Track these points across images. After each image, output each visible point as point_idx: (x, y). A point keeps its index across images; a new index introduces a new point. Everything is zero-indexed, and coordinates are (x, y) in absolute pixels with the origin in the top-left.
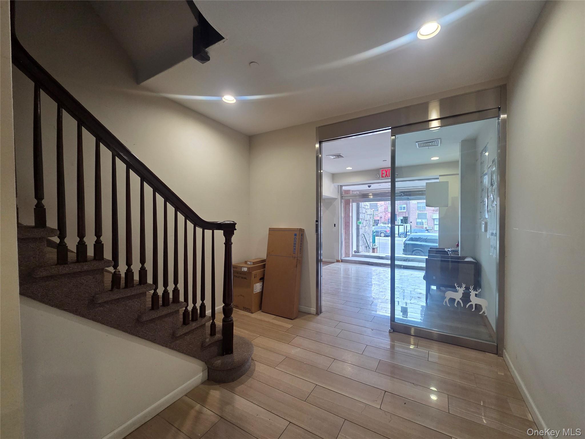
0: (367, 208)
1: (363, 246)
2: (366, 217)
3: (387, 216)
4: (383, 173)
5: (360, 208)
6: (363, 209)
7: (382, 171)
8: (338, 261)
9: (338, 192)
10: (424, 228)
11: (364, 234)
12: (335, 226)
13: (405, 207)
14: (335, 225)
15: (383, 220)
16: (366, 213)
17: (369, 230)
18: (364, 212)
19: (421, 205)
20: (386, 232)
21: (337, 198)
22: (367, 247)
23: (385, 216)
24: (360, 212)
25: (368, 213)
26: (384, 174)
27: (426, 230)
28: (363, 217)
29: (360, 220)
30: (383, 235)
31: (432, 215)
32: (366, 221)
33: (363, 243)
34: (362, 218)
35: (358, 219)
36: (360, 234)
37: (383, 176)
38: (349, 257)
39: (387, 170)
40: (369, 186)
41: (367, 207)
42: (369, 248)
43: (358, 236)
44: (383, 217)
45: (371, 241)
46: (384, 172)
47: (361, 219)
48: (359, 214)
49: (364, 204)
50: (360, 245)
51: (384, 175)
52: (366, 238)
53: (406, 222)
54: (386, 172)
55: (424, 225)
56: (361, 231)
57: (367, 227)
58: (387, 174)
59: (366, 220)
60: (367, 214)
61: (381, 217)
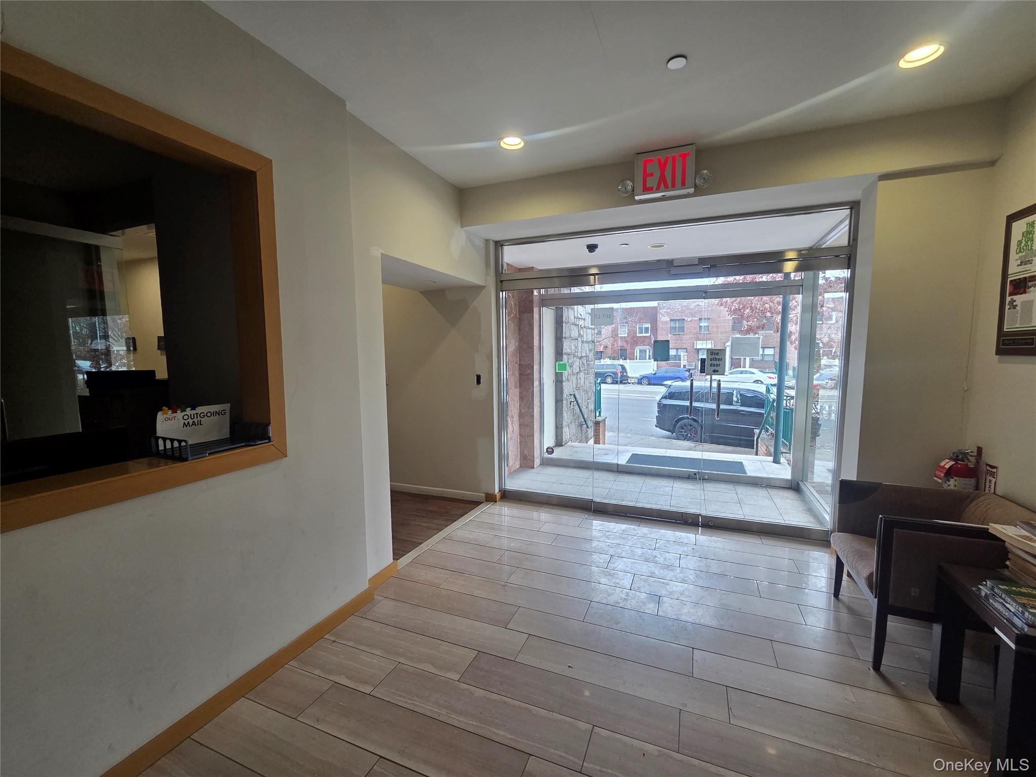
0: (583, 326)
1: (573, 426)
2: (580, 350)
3: (617, 344)
4: (648, 172)
5: (564, 324)
6: (573, 326)
7: (646, 162)
8: (490, 498)
9: (487, 265)
10: (682, 367)
11: (574, 395)
12: (479, 382)
13: (648, 328)
14: (479, 377)
15: (609, 351)
16: (579, 339)
17: (587, 383)
18: (575, 333)
19: (677, 324)
20: (615, 374)
21: (483, 287)
22: (581, 426)
23: (613, 345)
24: (564, 336)
25: (585, 339)
26: (651, 175)
27: (686, 371)
28: (573, 348)
29: (565, 357)
30: (609, 380)
31: (695, 342)
32: (581, 358)
33: (574, 415)
34: (569, 351)
35: (559, 353)
36: (565, 395)
37: (648, 186)
38: (533, 468)
39: (667, 158)
40: (592, 248)
41: (581, 323)
42: (588, 427)
43: (558, 401)
44: (610, 347)
45: (592, 407)
46: (654, 168)
47: (569, 354)
48: (562, 342)
49: (576, 315)
50: (565, 423)
51: (652, 182)
52: (580, 401)
53: (716, 368)
54: (662, 166)
55: (682, 362)
56: (567, 388)
57: (582, 375)
58: (666, 174)
59: (580, 355)
60: (583, 342)
61: (607, 347)
